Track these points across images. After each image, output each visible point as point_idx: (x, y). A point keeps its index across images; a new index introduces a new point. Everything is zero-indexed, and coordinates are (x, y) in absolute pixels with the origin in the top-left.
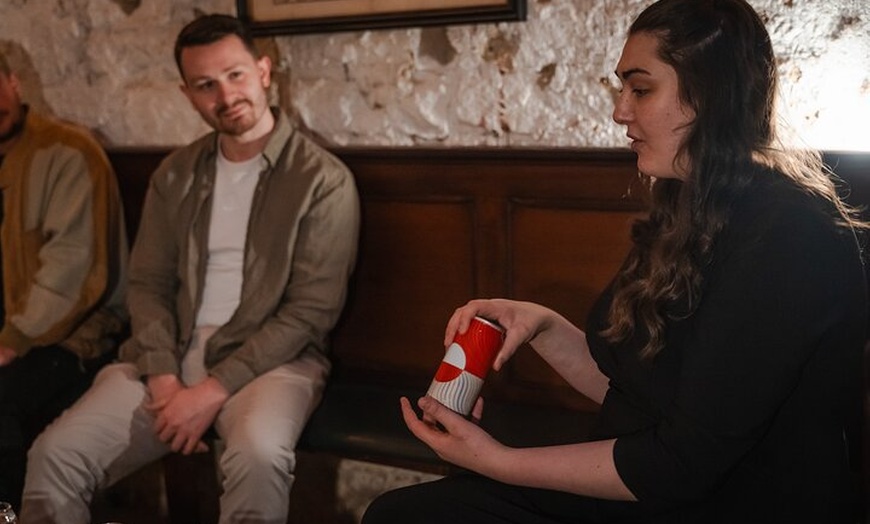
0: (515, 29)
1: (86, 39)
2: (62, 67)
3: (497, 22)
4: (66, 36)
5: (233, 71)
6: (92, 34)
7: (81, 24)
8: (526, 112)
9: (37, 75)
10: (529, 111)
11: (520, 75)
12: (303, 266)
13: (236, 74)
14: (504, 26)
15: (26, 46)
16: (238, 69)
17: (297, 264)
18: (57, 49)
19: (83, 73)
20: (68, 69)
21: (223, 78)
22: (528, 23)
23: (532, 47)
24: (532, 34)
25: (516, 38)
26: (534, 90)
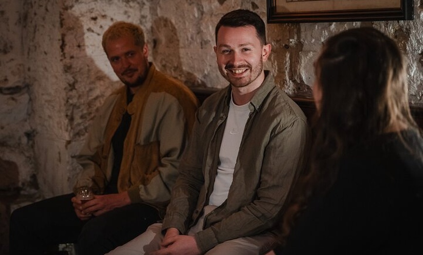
0: (408, 24)
1: (201, 19)
2: (189, 36)
3: (398, 20)
4: (191, 17)
5: (245, 47)
6: (204, 15)
7: (198, 9)
8: (413, 81)
9: (178, 41)
10: (415, 80)
11: (410, 55)
12: (265, 177)
13: (246, 50)
14: (402, 22)
15: (173, 21)
16: (248, 47)
17: (263, 176)
18: (187, 24)
19: (199, 41)
20: (192, 38)
21: (237, 50)
22: (414, 21)
23: (416, 37)
24: (416, 28)
25: (408, 31)
26: (418, 67)
